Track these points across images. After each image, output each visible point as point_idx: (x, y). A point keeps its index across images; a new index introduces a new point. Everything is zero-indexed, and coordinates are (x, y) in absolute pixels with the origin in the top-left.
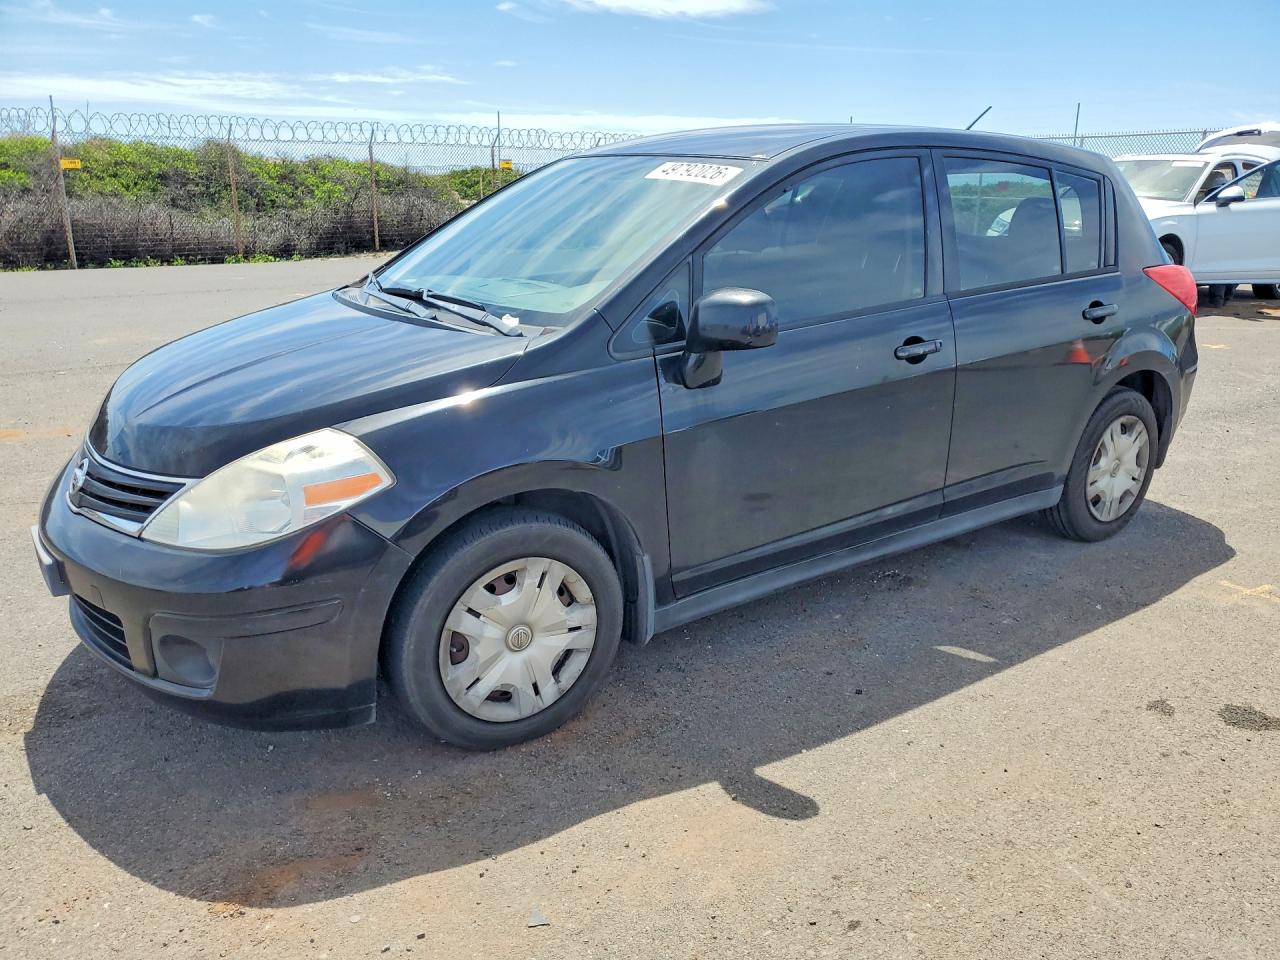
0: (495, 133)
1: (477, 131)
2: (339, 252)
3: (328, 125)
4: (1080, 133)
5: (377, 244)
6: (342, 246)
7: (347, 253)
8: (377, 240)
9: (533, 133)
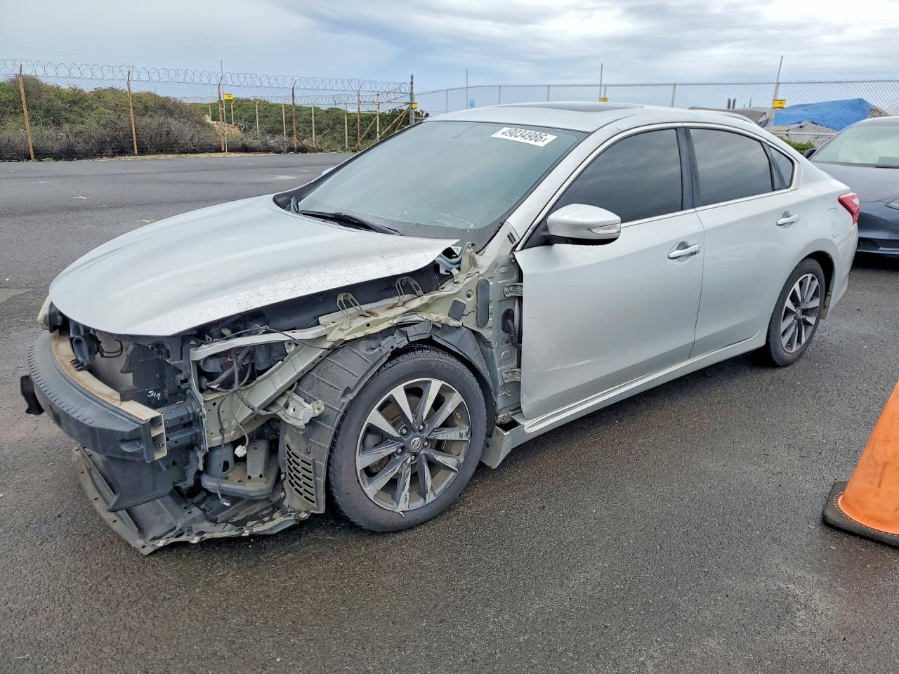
0: (220, 75)
1: (207, 74)
2: (107, 155)
3: (95, 67)
4: (603, 83)
5: (136, 151)
6: (110, 152)
7: (113, 156)
8: (135, 147)
9: (247, 76)
